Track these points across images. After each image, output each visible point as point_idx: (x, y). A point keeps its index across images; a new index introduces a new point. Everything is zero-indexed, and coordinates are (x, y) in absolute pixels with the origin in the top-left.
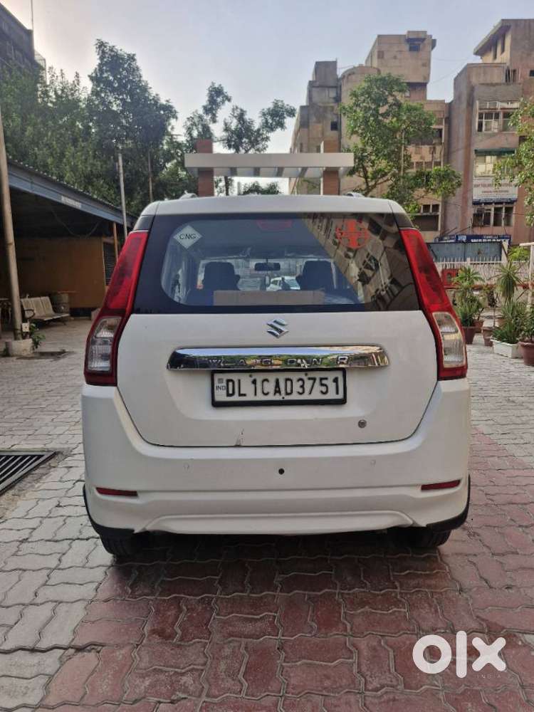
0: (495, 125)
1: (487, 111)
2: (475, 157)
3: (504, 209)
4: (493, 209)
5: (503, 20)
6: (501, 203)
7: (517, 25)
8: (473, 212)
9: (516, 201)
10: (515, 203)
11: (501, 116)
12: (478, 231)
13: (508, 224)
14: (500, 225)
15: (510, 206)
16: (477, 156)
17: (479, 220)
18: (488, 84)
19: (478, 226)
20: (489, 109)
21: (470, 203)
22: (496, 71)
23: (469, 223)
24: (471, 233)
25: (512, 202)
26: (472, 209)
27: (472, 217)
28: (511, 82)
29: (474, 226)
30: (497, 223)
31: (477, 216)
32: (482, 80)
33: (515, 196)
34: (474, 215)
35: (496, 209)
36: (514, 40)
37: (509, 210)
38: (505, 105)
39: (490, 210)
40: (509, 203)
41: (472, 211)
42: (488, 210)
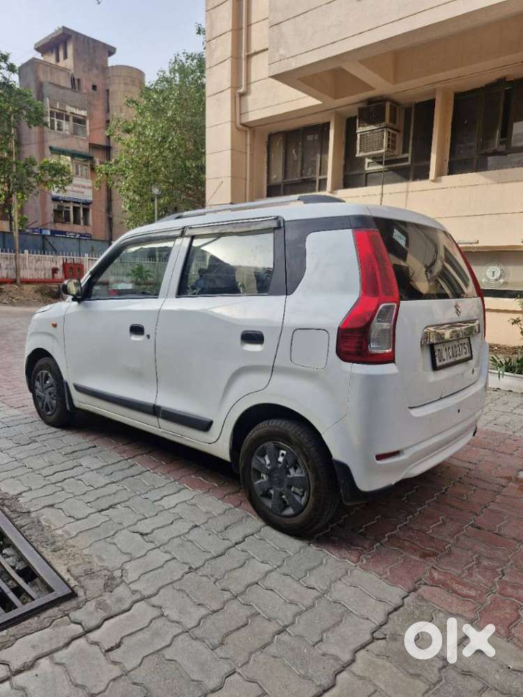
0: (66, 126)
1: (58, 111)
2: (50, 153)
3: (81, 209)
4: (72, 208)
5: (64, 28)
6: (79, 203)
7: (76, 38)
8: (53, 208)
9: (91, 203)
10: (91, 205)
11: (71, 119)
12: (60, 227)
13: (86, 223)
14: (79, 224)
15: (86, 207)
16: (52, 153)
17: (60, 217)
18: (56, 85)
19: (59, 222)
20: (59, 110)
21: (49, 199)
22: (62, 75)
23: (50, 218)
24: (53, 228)
25: (88, 203)
26: (53, 205)
27: (52, 212)
28: (77, 89)
29: (55, 221)
30: (76, 222)
31: (57, 212)
32: (49, 79)
33: (90, 199)
34: (55, 211)
35: (74, 208)
36: (76, 51)
37: (86, 211)
38: (74, 110)
39: (69, 208)
40: (85, 204)
41: (52, 206)
42: (66, 207)
